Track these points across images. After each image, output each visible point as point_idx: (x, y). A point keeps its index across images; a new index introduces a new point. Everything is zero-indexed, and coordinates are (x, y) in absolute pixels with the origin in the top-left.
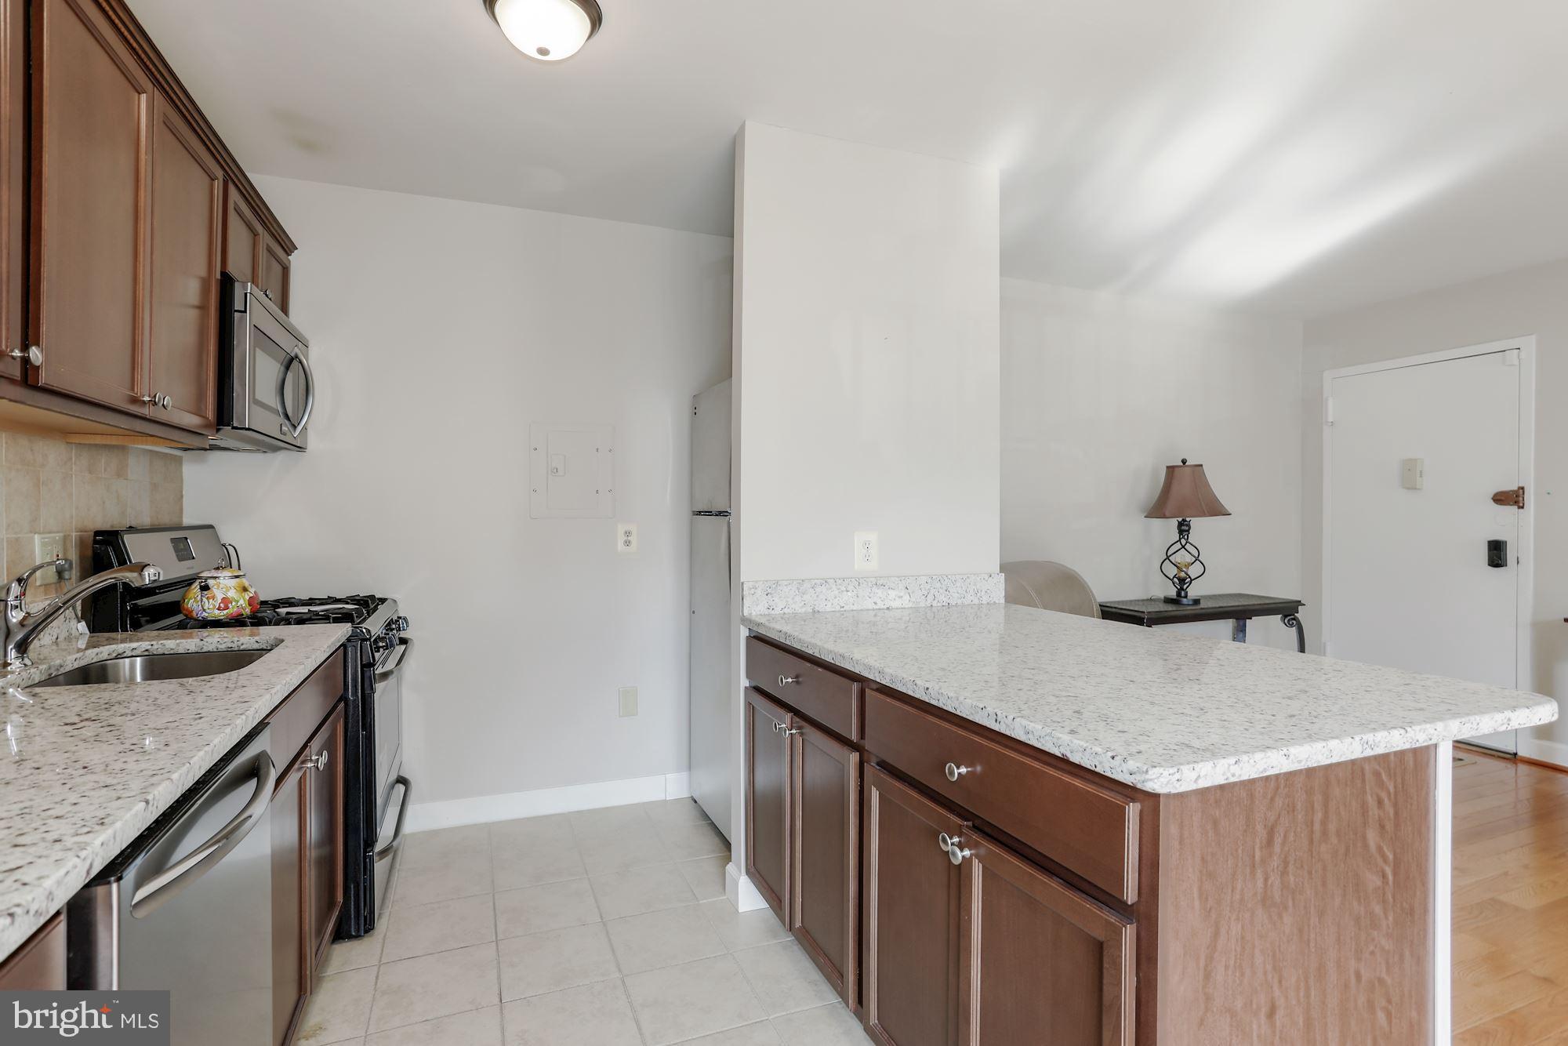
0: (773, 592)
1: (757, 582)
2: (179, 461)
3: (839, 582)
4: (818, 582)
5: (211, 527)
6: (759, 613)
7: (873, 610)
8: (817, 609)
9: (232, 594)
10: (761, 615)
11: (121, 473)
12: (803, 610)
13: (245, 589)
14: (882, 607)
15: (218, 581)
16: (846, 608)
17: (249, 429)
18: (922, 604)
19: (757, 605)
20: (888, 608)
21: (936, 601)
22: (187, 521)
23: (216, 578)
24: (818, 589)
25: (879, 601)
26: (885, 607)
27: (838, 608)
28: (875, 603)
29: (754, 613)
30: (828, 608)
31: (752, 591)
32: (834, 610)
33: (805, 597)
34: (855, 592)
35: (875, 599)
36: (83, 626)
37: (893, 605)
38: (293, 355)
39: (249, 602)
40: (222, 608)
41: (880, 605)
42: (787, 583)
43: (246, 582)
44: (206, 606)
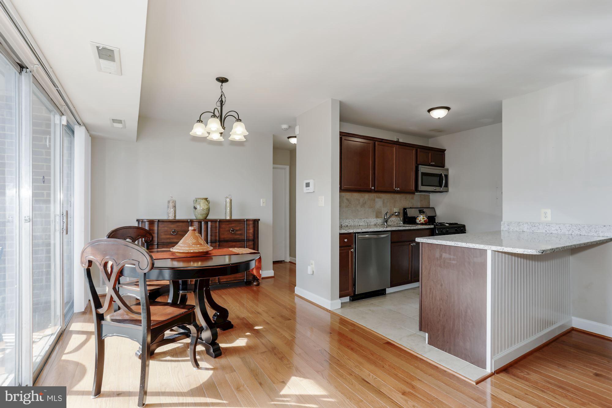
1: (505, 222)
2: (429, 195)
3: (532, 223)
5: (434, 208)
7: (545, 233)
8: (524, 231)
9: (421, 219)
10: (506, 230)
11: (412, 198)
12: (519, 230)
13: (424, 219)
14: (549, 232)
15: (421, 217)
16: (534, 231)
17: (422, 191)
18: (567, 233)
20: (551, 233)
21: (574, 233)
22: (430, 207)
25: (547, 230)
26: (550, 233)
27: (532, 231)
28: (546, 231)
30: (528, 231)
32: (530, 231)
33: (520, 227)
34: (538, 227)
35: (546, 230)
36: (402, 222)
37: (553, 232)
38: (440, 173)
39: (425, 221)
40: (420, 221)
41: (548, 232)
42: (513, 223)
43: (425, 217)
44: (418, 221)
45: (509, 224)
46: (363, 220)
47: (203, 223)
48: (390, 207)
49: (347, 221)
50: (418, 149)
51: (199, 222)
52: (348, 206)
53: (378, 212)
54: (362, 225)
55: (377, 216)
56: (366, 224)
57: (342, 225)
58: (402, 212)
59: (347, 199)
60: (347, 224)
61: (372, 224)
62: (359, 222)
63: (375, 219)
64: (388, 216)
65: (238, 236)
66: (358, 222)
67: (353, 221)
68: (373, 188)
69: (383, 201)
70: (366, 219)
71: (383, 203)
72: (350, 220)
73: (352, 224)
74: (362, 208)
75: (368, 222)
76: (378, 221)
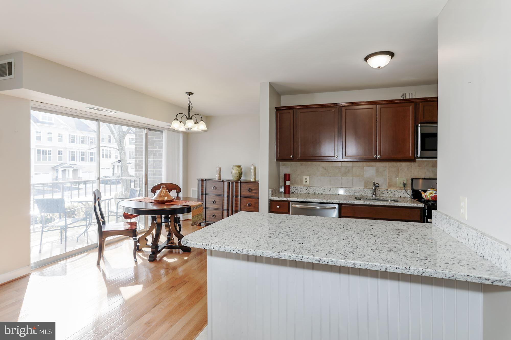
9: (427, 194)
36: (408, 197)
43: (433, 192)
47: (231, 183)
48: (388, 177)
49: (322, 189)
50: (420, 103)
51: (228, 182)
52: (325, 174)
53: (368, 181)
55: (367, 186)
56: (347, 194)
57: (316, 193)
58: (410, 182)
59: (323, 168)
60: (321, 192)
61: (357, 194)
63: (362, 189)
65: (254, 194)
67: (329, 189)
69: (377, 170)
70: (348, 188)
71: (377, 171)
72: (325, 189)
73: (329, 193)
74: (343, 176)
75: (351, 192)
76: (366, 192)
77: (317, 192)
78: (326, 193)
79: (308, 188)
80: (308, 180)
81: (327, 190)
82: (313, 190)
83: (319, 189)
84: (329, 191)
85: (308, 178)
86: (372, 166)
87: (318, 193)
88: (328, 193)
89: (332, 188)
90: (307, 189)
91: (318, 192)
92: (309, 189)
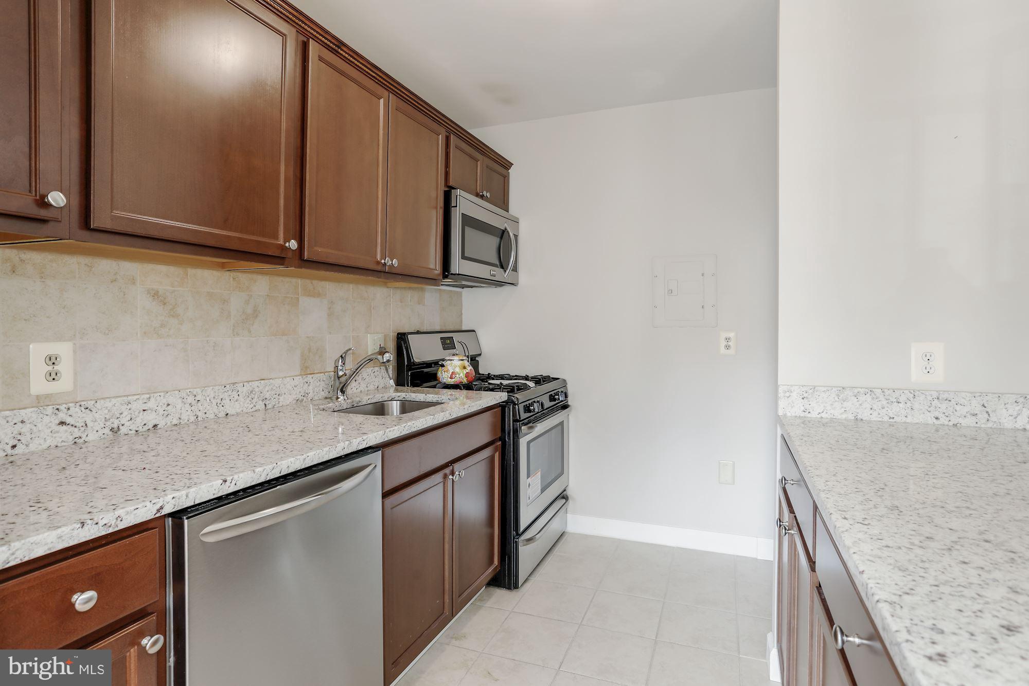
0: (809, 397)
1: (792, 386)
3: (887, 392)
4: (862, 391)
5: (474, 331)
6: (793, 414)
7: (934, 424)
8: (859, 417)
9: (457, 370)
10: (796, 417)
12: (844, 416)
13: (465, 368)
14: (946, 423)
15: (452, 361)
16: (896, 419)
17: (459, 274)
18: (1009, 426)
19: (792, 407)
20: (955, 425)
22: (464, 328)
23: (451, 360)
24: (862, 398)
26: (951, 423)
27: (886, 419)
28: (937, 418)
29: (789, 414)
30: (874, 417)
31: (787, 394)
32: (880, 419)
33: (845, 404)
34: (909, 404)
35: (937, 414)
36: (392, 382)
37: (964, 422)
38: (503, 229)
39: (467, 375)
40: (451, 378)
41: (943, 420)
42: (825, 389)
43: (466, 363)
44: (444, 376)
45: (805, 395)
46: (244, 390)
49: (151, 404)
50: (452, 136)
52: (162, 326)
53: (309, 350)
54: (238, 414)
55: (307, 368)
57: (123, 430)
60: (151, 419)
61: (287, 399)
62: (226, 402)
63: (298, 380)
64: (350, 365)
66: (220, 404)
67: (190, 399)
68: (293, 244)
69: (330, 308)
70: (257, 383)
71: (330, 315)
72: (171, 400)
73: (187, 416)
74: (238, 334)
75: (267, 396)
76: (311, 387)
77: (127, 424)
78: (175, 421)
79: (75, 410)
80: (65, 368)
81: (179, 406)
82: (106, 420)
83: (137, 406)
84: (187, 406)
85: (63, 350)
86: (318, 295)
87: (134, 428)
88: (185, 417)
89: (199, 390)
90: (69, 420)
91: (138, 424)
92: (77, 416)
